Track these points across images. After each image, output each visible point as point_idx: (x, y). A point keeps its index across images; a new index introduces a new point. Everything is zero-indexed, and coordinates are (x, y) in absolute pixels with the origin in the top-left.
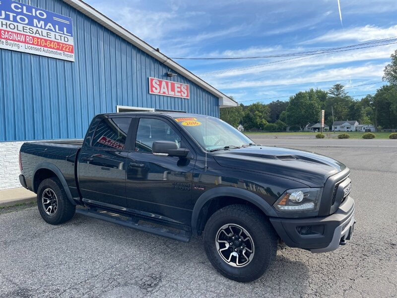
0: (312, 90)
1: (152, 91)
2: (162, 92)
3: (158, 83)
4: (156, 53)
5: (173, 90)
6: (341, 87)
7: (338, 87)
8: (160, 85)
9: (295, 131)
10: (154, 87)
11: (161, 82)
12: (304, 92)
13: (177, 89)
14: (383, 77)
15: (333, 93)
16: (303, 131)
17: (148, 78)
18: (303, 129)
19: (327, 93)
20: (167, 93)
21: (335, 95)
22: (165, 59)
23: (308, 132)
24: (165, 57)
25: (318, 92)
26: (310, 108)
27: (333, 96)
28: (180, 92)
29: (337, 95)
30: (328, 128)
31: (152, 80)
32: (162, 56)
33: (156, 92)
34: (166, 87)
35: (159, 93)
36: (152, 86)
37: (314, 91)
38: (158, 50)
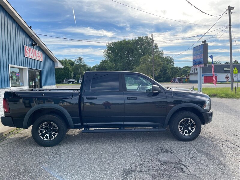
0: (66, 60)
1: (26, 55)
2: (30, 56)
3: (29, 50)
4: (29, 29)
5: (36, 55)
6: (82, 59)
7: (80, 59)
8: (30, 51)
9: (58, 84)
10: (27, 53)
11: (30, 49)
12: (62, 60)
13: (37, 55)
14: (103, 56)
15: (77, 62)
16: (63, 84)
17: (24, 46)
18: (63, 82)
19: (74, 62)
20: (33, 57)
21: (78, 63)
22: (34, 34)
23: (65, 84)
24: (34, 33)
25: (69, 61)
26: (67, 70)
27: (78, 64)
28: (39, 57)
29: (80, 63)
30: (77, 81)
31: (26, 47)
32: (32, 32)
33: (28, 56)
34: (32, 53)
35: (29, 56)
36: (26, 52)
37: (68, 60)
38: (30, 28)
